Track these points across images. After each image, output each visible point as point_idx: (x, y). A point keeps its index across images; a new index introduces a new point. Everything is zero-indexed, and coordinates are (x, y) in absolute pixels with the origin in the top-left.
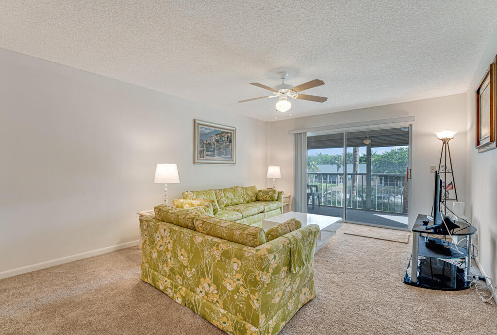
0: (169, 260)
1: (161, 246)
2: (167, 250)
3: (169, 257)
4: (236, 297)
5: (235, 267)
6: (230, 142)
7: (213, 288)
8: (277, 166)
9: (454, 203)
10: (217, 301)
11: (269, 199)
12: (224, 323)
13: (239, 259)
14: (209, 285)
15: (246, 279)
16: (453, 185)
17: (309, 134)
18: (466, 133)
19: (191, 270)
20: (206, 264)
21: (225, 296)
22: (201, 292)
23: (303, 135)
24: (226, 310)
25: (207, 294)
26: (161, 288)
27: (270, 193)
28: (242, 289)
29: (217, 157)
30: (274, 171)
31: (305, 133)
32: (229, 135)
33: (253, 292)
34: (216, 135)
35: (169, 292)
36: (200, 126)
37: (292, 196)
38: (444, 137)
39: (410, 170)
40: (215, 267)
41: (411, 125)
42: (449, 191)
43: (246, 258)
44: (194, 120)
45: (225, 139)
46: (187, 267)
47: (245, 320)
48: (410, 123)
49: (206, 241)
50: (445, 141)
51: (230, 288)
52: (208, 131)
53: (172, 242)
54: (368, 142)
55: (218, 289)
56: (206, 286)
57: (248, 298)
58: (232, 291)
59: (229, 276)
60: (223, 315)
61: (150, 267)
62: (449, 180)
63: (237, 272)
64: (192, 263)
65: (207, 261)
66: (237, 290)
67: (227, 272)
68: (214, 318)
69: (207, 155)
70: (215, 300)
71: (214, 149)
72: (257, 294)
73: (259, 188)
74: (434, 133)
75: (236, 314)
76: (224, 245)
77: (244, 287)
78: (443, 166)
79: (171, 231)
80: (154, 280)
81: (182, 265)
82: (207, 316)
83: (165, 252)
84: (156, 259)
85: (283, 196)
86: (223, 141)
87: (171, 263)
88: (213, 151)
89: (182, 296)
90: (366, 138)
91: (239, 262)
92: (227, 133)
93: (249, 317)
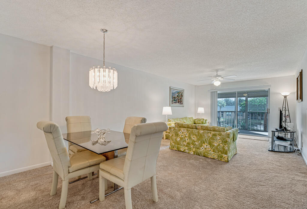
0: (187, 140)
1: (182, 136)
2: (186, 137)
3: (186, 139)
4: (219, 147)
5: (218, 138)
6: (182, 96)
7: (209, 146)
8: (202, 107)
9: (289, 123)
10: (210, 150)
11: (201, 123)
12: (214, 156)
13: (220, 135)
14: (207, 146)
15: (223, 141)
16: (289, 116)
17: (218, 92)
18: (295, 93)
19: (198, 142)
20: (205, 139)
21: (214, 148)
22: (203, 148)
23: (215, 92)
24: (214, 152)
25: (205, 149)
26: (182, 150)
27: (201, 120)
28: (221, 144)
29: (177, 104)
30: (201, 110)
31: (217, 92)
32: (182, 93)
33: (225, 145)
34: (177, 93)
35: (187, 151)
36: (172, 90)
37: (210, 122)
38: (285, 95)
39: (269, 109)
40: (209, 139)
41: (269, 89)
42: (287, 118)
43: (223, 135)
44: (170, 87)
45: (180, 95)
46: (196, 141)
47: (222, 153)
48: (269, 88)
49: (205, 132)
50: (285, 97)
51: (216, 145)
52: (174, 92)
53: (188, 134)
54: (246, 95)
55: (211, 146)
56: (205, 146)
57: (224, 146)
58: (217, 146)
59: (216, 141)
60: (213, 154)
61: (175, 144)
62: (287, 114)
63: (219, 140)
64: (198, 140)
65: (206, 138)
66: (219, 145)
67: (215, 140)
68: (209, 155)
69: (174, 103)
70: (209, 150)
71: (176, 100)
72: (227, 145)
73: (194, 118)
74: (280, 93)
75: (218, 153)
76: (213, 133)
77: (222, 144)
78: (284, 108)
79: (187, 130)
80: (178, 148)
81: (194, 141)
82: (206, 155)
83: (184, 138)
84: (180, 141)
85: (207, 122)
86: (179, 96)
87: (187, 141)
88: (176, 101)
89: (193, 151)
90: (245, 93)
91: (220, 137)
92: (181, 92)
93: (224, 152)
